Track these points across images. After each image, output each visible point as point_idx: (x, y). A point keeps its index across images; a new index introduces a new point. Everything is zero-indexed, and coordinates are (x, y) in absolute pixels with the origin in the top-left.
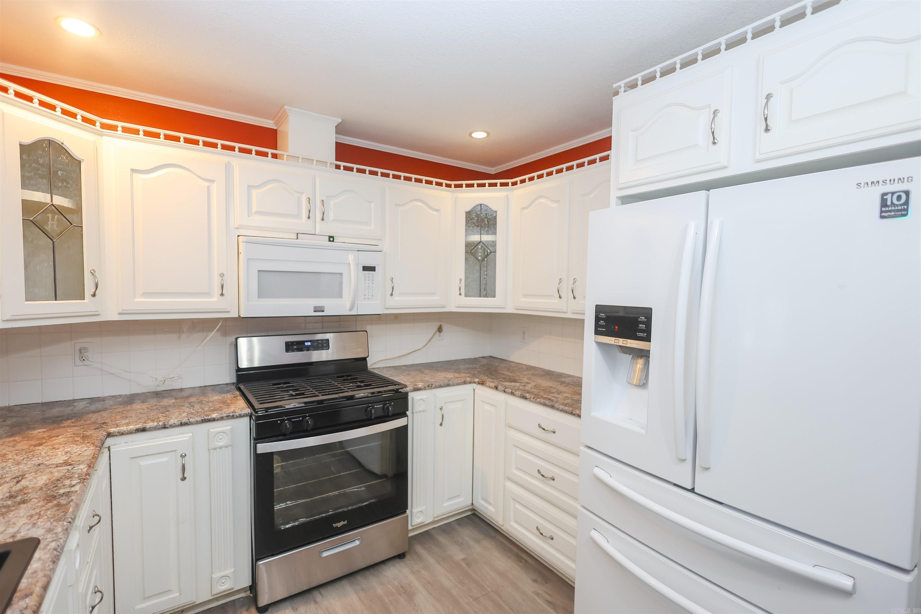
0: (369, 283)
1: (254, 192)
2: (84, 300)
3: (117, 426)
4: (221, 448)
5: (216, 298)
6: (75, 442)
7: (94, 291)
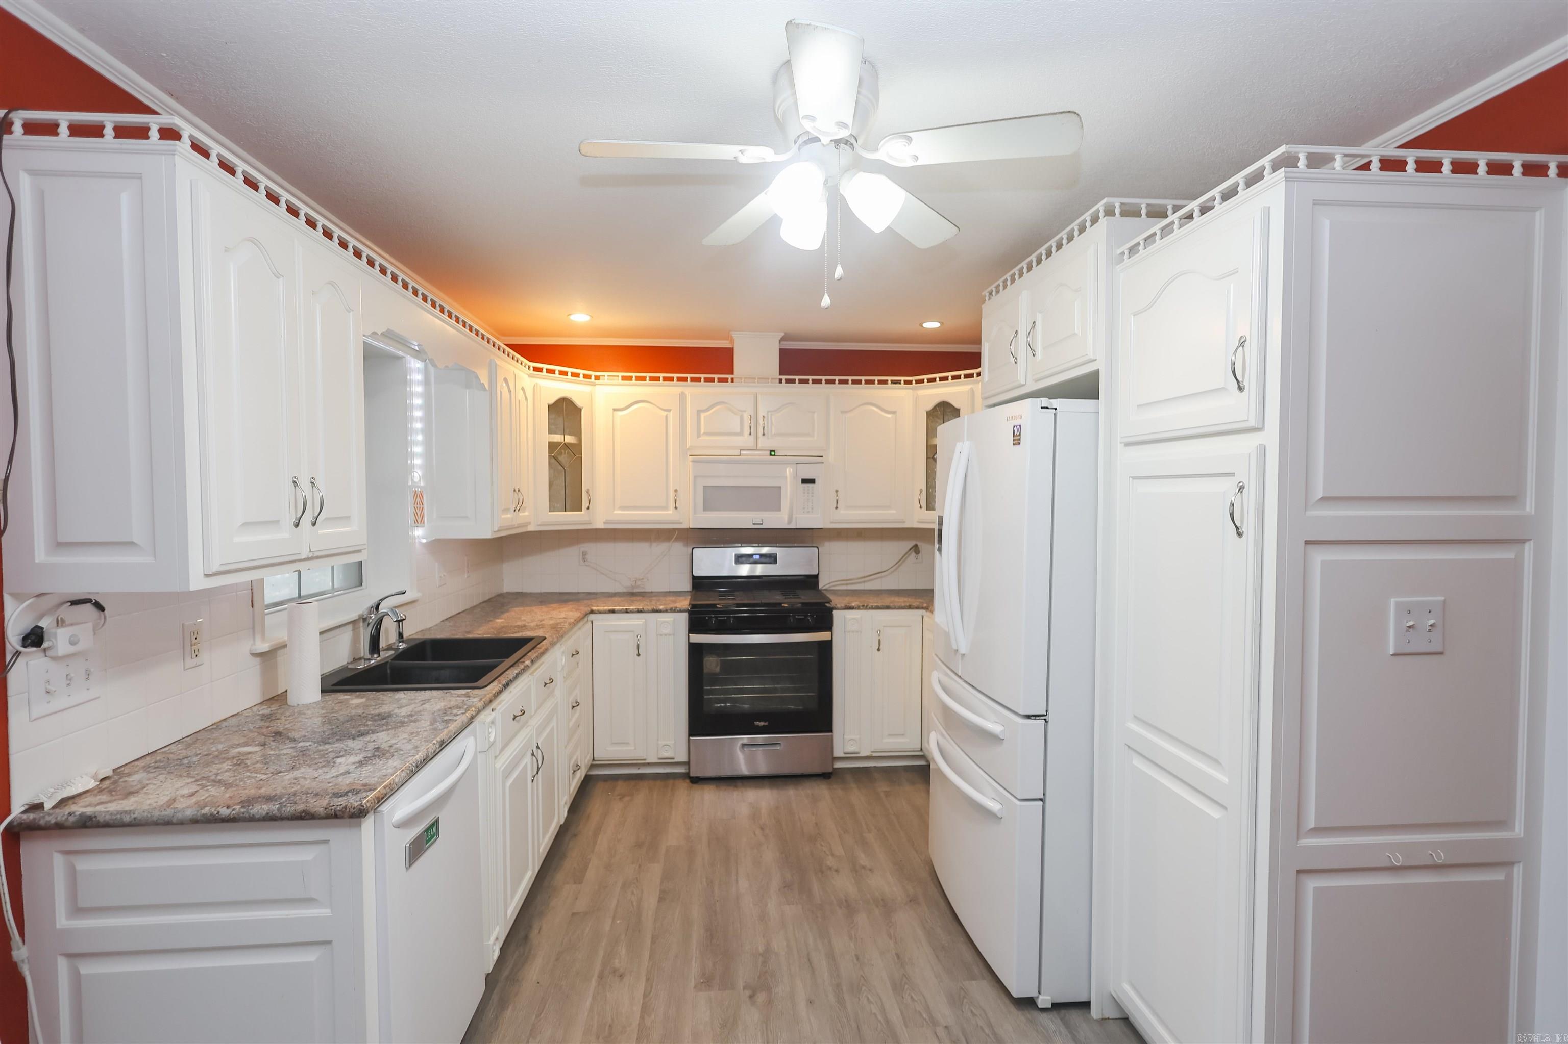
0: (808, 496)
1: (703, 415)
2: (582, 511)
3: (598, 606)
4: (666, 635)
5: (671, 511)
6: (572, 611)
7: (588, 505)
